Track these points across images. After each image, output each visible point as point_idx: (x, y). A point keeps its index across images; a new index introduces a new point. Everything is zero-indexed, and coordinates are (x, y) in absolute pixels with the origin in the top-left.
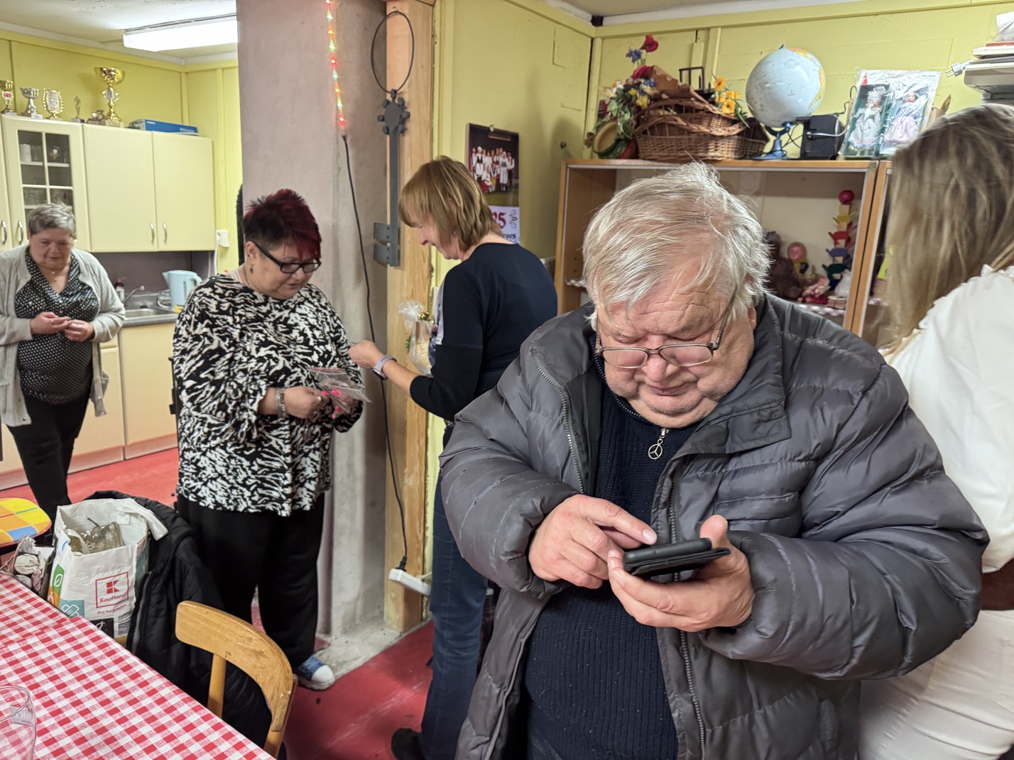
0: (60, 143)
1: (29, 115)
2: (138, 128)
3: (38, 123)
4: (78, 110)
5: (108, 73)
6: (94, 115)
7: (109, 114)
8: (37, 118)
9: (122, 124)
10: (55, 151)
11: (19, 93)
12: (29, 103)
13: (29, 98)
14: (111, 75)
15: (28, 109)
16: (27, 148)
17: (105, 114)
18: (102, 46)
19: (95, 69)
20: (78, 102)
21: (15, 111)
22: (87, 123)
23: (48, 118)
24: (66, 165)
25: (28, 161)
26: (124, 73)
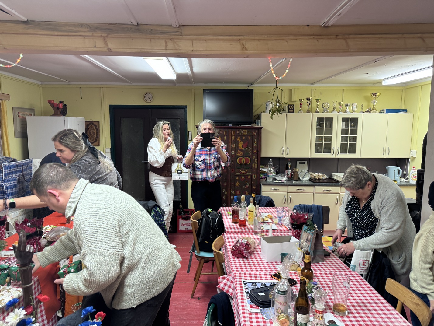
0: (355, 121)
1: (346, 113)
2: (383, 113)
3: (349, 115)
4: (362, 109)
5: (375, 94)
6: (368, 110)
7: (373, 109)
8: (349, 113)
9: (377, 112)
10: (353, 123)
11: (344, 105)
12: (347, 108)
13: (347, 107)
14: (375, 95)
15: (346, 110)
16: (344, 123)
17: (371, 109)
18: (373, 85)
19: (370, 94)
20: (362, 106)
21: (342, 111)
22: (365, 113)
23: (352, 113)
24: (356, 128)
25: (344, 128)
26: (380, 93)
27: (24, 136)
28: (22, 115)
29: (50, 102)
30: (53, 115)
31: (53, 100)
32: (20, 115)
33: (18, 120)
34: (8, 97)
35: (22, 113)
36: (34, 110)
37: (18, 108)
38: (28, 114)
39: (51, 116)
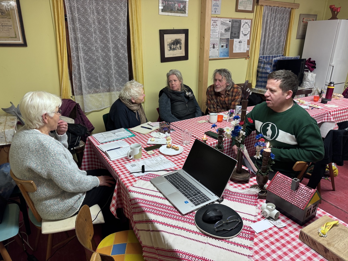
27: (302, 37)
28: (306, 20)
29: (331, 7)
30: (331, 19)
31: (334, 5)
32: (304, 20)
33: (302, 23)
34: (297, 6)
35: (306, 19)
36: (316, 15)
37: (304, 14)
38: (311, 19)
39: (329, 20)
